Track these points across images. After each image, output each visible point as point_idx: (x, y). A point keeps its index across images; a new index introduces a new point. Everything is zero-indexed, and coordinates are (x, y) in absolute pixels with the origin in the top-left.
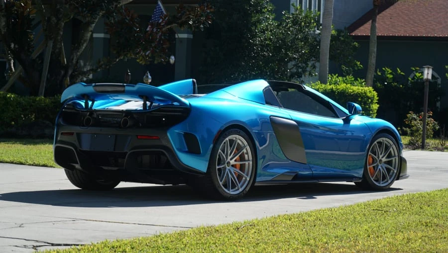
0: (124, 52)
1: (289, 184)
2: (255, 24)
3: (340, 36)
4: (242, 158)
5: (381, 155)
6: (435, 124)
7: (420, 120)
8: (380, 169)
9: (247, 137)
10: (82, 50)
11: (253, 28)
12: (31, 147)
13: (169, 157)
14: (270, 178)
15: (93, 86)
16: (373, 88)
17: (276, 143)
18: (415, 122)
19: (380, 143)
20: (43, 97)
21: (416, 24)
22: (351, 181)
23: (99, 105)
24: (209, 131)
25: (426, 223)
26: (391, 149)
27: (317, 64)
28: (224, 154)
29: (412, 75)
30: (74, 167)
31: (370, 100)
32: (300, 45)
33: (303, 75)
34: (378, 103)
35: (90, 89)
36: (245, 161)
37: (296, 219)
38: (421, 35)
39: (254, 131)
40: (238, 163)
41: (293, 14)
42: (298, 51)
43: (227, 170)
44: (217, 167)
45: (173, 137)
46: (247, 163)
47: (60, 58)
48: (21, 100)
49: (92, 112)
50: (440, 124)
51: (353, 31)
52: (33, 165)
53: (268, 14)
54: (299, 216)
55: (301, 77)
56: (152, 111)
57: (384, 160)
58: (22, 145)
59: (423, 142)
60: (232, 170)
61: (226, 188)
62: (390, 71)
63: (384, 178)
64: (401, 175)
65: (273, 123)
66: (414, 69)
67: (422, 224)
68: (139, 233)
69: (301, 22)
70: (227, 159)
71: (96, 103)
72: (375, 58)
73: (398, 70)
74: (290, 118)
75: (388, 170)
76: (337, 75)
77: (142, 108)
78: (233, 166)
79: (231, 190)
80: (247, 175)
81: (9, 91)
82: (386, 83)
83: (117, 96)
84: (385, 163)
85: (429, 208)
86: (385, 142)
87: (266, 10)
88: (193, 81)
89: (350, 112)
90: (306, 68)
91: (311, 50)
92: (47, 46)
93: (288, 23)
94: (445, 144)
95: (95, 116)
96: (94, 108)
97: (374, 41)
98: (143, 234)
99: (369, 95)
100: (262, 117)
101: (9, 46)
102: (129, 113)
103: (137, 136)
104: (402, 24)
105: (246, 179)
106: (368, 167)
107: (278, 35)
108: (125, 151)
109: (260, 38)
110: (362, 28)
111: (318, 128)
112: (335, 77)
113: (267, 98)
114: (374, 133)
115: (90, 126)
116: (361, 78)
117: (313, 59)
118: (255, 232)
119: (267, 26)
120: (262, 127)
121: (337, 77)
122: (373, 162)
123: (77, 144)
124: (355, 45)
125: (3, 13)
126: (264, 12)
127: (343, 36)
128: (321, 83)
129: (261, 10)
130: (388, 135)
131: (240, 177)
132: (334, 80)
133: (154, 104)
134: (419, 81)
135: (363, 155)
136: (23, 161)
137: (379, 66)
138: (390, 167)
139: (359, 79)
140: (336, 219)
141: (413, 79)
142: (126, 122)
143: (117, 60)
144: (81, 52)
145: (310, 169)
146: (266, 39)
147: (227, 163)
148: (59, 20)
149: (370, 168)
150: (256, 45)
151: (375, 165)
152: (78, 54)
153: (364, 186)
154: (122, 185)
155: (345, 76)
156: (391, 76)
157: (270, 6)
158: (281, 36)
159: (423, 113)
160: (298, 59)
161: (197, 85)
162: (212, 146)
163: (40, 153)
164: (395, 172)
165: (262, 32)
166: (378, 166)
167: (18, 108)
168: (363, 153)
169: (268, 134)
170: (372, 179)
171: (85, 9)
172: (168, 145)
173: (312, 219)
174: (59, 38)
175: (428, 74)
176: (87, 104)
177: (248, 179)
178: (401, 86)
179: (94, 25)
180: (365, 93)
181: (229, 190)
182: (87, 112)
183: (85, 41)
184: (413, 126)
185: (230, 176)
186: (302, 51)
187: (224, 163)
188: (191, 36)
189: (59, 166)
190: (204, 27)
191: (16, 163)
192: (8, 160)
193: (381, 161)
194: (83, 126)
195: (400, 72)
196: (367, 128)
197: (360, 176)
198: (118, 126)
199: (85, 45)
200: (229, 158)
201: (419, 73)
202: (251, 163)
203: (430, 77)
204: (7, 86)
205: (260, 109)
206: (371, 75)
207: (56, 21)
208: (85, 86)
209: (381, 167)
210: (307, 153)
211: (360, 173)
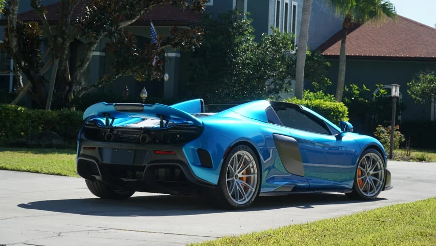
0: (123, 70)
1: (289, 194)
2: (237, 45)
3: (314, 56)
4: (248, 172)
5: (369, 168)
6: (402, 137)
7: (387, 133)
8: (368, 181)
9: (253, 152)
10: (86, 68)
11: (236, 48)
12: (42, 156)
13: (183, 170)
14: (272, 190)
15: (114, 106)
16: (344, 103)
17: (278, 158)
18: (383, 135)
19: (368, 158)
20: (50, 110)
21: (380, 45)
22: (343, 192)
23: (118, 122)
24: (219, 147)
25: (421, 233)
26: (378, 163)
27: (293, 82)
28: (233, 167)
29: (376, 91)
30: (95, 178)
31: (341, 114)
32: (278, 65)
33: (280, 92)
34: (348, 117)
35: (111, 108)
36: (251, 174)
37: (306, 230)
38: (385, 55)
39: (259, 147)
40: (245, 176)
41: (271, 36)
42: (275, 70)
43: (235, 182)
44: (227, 180)
45: (188, 152)
46: (252, 176)
47: (65, 75)
48: (30, 112)
49: (113, 129)
50: (406, 137)
51: (323, 50)
52: (48, 174)
53: (249, 36)
54: (308, 226)
55: (278, 93)
56: (168, 129)
57: (371, 172)
58: (33, 154)
59: (391, 153)
60: (240, 182)
61: (234, 198)
62: (357, 88)
63: (371, 189)
64: (386, 186)
65: (275, 139)
66: (378, 86)
67: (417, 234)
68: (169, 243)
69: (279, 43)
70: (235, 172)
71: (115, 120)
72: (344, 76)
73: (364, 86)
74: (289, 135)
75: (375, 182)
76: (309, 91)
77: (159, 126)
78: (240, 178)
79: (238, 201)
80: (253, 187)
81: (19, 104)
82: (353, 98)
83: (135, 115)
84: (373, 175)
85: (419, 218)
86: (373, 157)
87: (247, 32)
88: (201, 101)
89: (342, 130)
90: (283, 85)
91: (287, 68)
92: (53, 64)
93: (266, 44)
94: (410, 155)
95: (115, 132)
96: (114, 125)
97: (343, 61)
98: (172, 243)
99: (340, 109)
100: (266, 134)
101: (20, 64)
102: (147, 130)
103: (155, 151)
104: (368, 45)
105: (252, 191)
106: (358, 179)
107: (258, 55)
108: (144, 164)
109: (242, 57)
110: (331, 48)
111: (314, 144)
112: (306, 92)
113: (269, 117)
114: (363, 148)
115: (112, 142)
116: (331, 94)
117: (290, 76)
118: (275, 242)
119: (248, 47)
120: (265, 143)
121: (309, 92)
122: (362, 175)
123: (98, 157)
124: (327, 65)
125: (14, 34)
126: (245, 34)
127: (316, 56)
128: (297, 99)
129: (243, 32)
130: (376, 150)
131: (246, 189)
132: (306, 95)
133: (169, 122)
134: (383, 96)
135: (354, 168)
136: (39, 170)
137: (347, 83)
138: (377, 179)
139: (328, 95)
140: (342, 229)
141: (377, 94)
142: (144, 139)
143: (117, 77)
144: (84, 70)
145: (307, 181)
146: (247, 59)
147: (235, 176)
148: (64, 40)
149: (359, 180)
150: (237, 64)
151: (363, 177)
152: (82, 71)
153: (354, 196)
154: (137, 194)
155: (316, 92)
156: (358, 92)
157: (251, 28)
158: (261, 55)
159: (390, 127)
160: (276, 76)
161: (205, 104)
162: (222, 160)
163: (53, 163)
164: (381, 183)
165: (243, 52)
166: (366, 178)
167: (27, 120)
168: (354, 166)
169: (271, 150)
170: (361, 190)
171: (90, 30)
172: (184, 160)
173: (320, 229)
174: (65, 57)
175: (396, 91)
176: (107, 121)
177: (254, 190)
178: (367, 101)
179: (96, 45)
180: (337, 108)
181: (237, 200)
182: (108, 128)
183: (88, 60)
184: (381, 138)
185: (238, 187)
186: (279, 69)
187: (233, 177)
188: (179, 55)
189: (79, 176)
190: (196, 48)
191: (32, 172)
192: (25, 169)
193: (368, 173)
194: (104, 141)
195: (365, 88)
196: (357, 144)
197: (350, 187)
198: (137, 142)
199: (88, 63)
200: (237, 171)
201: (383, 89)
202: (256, 176)
203: (397, 94)
204: (17, 99)
205: (264, 127)
206: (340, 92)
207: (62, 41)
208: (106, 105)
209: (369, 179)
210: (304, 166)
211: (351, 184)
